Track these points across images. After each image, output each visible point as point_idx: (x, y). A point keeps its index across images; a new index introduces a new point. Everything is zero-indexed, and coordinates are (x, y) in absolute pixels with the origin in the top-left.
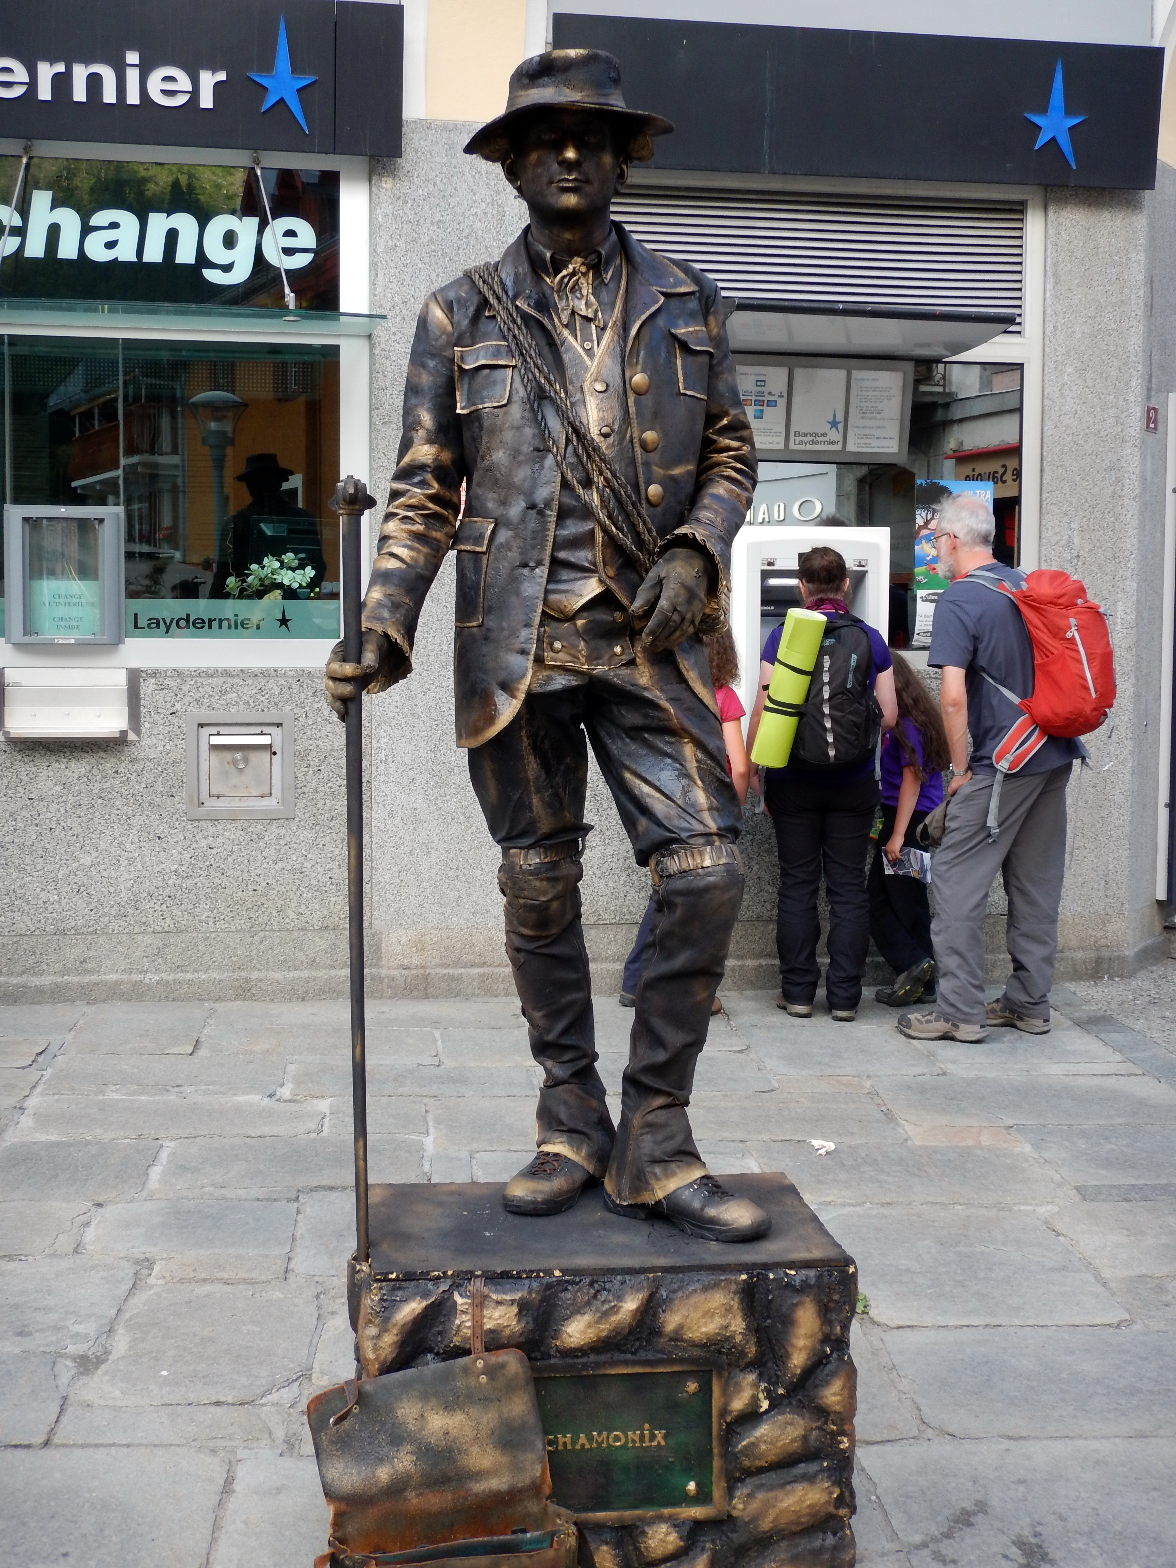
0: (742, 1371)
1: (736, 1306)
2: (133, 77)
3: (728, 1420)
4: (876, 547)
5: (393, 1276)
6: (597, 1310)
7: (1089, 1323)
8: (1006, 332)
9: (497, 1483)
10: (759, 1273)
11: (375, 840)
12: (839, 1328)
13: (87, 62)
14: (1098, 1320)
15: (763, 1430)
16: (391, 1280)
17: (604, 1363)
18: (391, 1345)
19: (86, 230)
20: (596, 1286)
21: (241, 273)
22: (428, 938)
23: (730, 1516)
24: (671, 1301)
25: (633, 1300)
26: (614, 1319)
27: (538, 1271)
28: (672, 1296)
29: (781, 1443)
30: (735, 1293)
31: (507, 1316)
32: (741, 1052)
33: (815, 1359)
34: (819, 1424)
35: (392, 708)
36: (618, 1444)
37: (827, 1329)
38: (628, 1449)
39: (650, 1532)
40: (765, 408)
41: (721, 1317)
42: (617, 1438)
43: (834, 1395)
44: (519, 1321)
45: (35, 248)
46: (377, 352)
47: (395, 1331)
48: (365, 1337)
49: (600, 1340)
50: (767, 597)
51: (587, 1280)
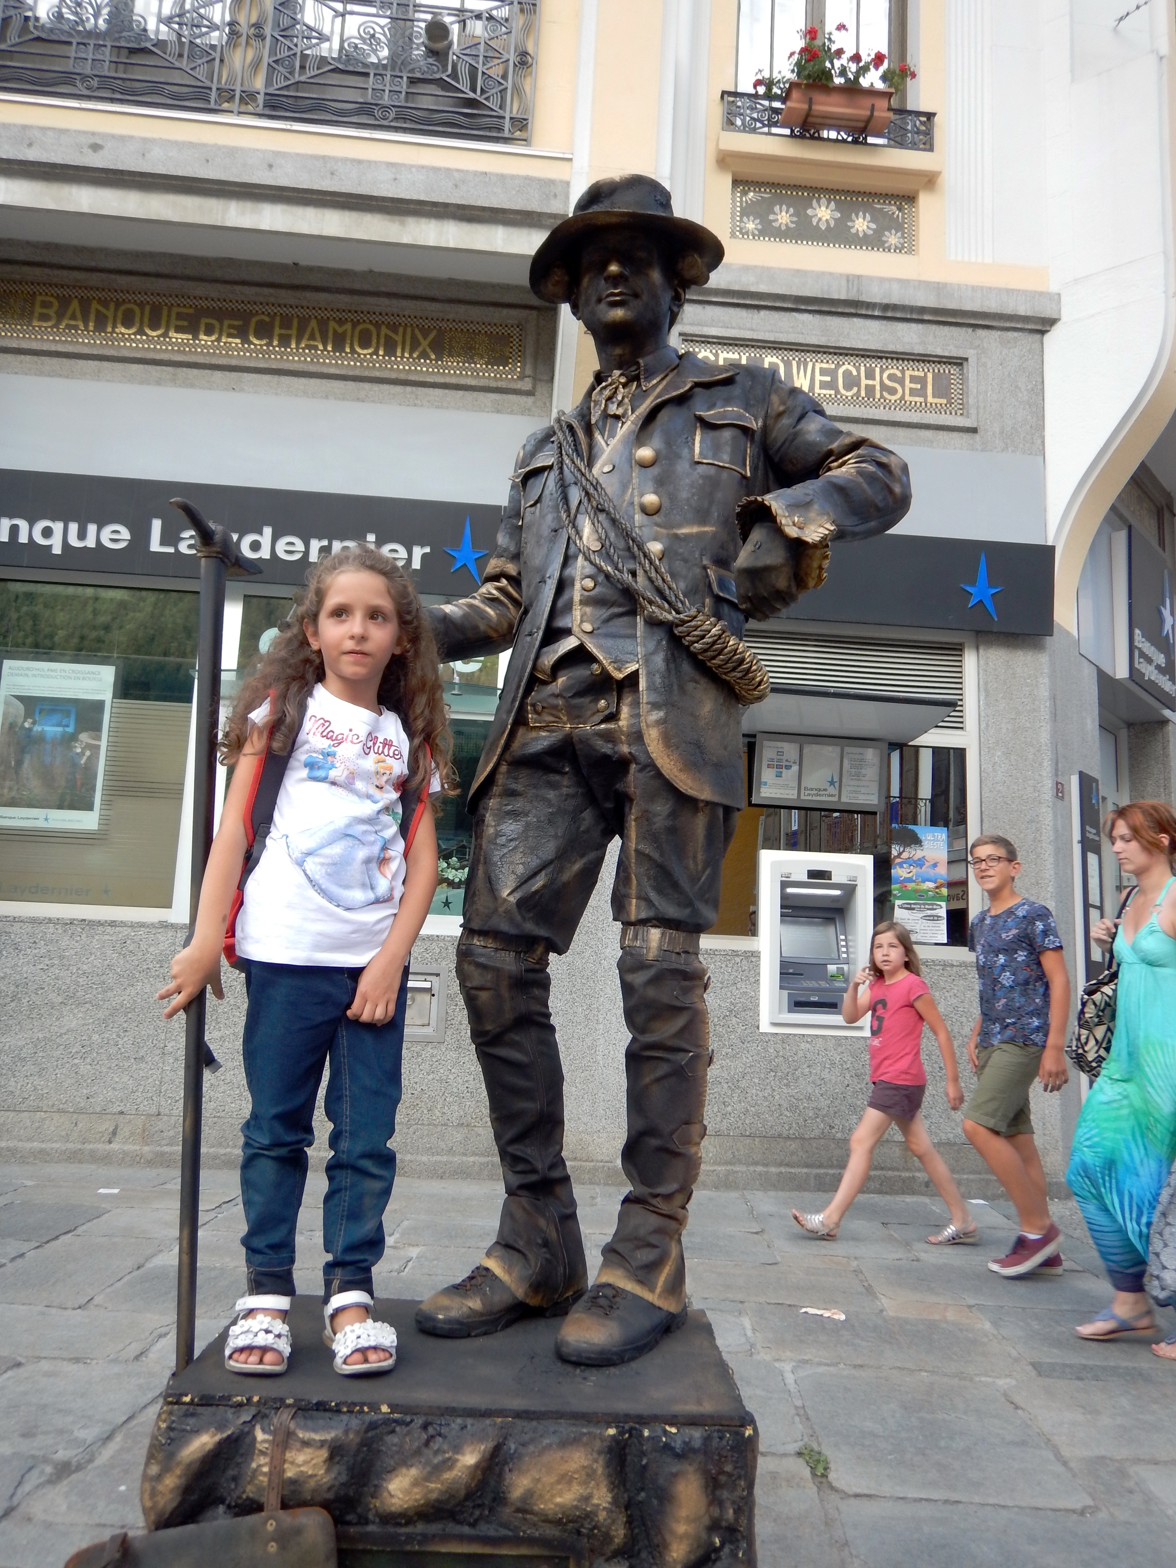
0: (608, 1560)
1: (600, 1471)
4: (863, 868)
5: (187, 1399)
6: (428, 1463)
7: (1053, 1508)
10: (631, 1428)
12: (731, 1511)
14: (1061, 1505)
16: (185, 1404)
17: (434, 1536)
18: (172, 1491)
20: (431, 1430)
24: (520, 1457)
25: (472, 1452)
26: (448, 1476)
27: (362, 1405)
28: (522, 1450)
30: (600, 1453)
31: (314, 1462)
32: (757, 1233)
33: (701, 1552)
37: (716, 1512)
40: (784, 770)
41: (580, 1484)
44: (328, 1470)
47: (178, 1472)
48: (145, 1477)
49: (428, 1504)
50: (786, 903)
51: (419, 1421)
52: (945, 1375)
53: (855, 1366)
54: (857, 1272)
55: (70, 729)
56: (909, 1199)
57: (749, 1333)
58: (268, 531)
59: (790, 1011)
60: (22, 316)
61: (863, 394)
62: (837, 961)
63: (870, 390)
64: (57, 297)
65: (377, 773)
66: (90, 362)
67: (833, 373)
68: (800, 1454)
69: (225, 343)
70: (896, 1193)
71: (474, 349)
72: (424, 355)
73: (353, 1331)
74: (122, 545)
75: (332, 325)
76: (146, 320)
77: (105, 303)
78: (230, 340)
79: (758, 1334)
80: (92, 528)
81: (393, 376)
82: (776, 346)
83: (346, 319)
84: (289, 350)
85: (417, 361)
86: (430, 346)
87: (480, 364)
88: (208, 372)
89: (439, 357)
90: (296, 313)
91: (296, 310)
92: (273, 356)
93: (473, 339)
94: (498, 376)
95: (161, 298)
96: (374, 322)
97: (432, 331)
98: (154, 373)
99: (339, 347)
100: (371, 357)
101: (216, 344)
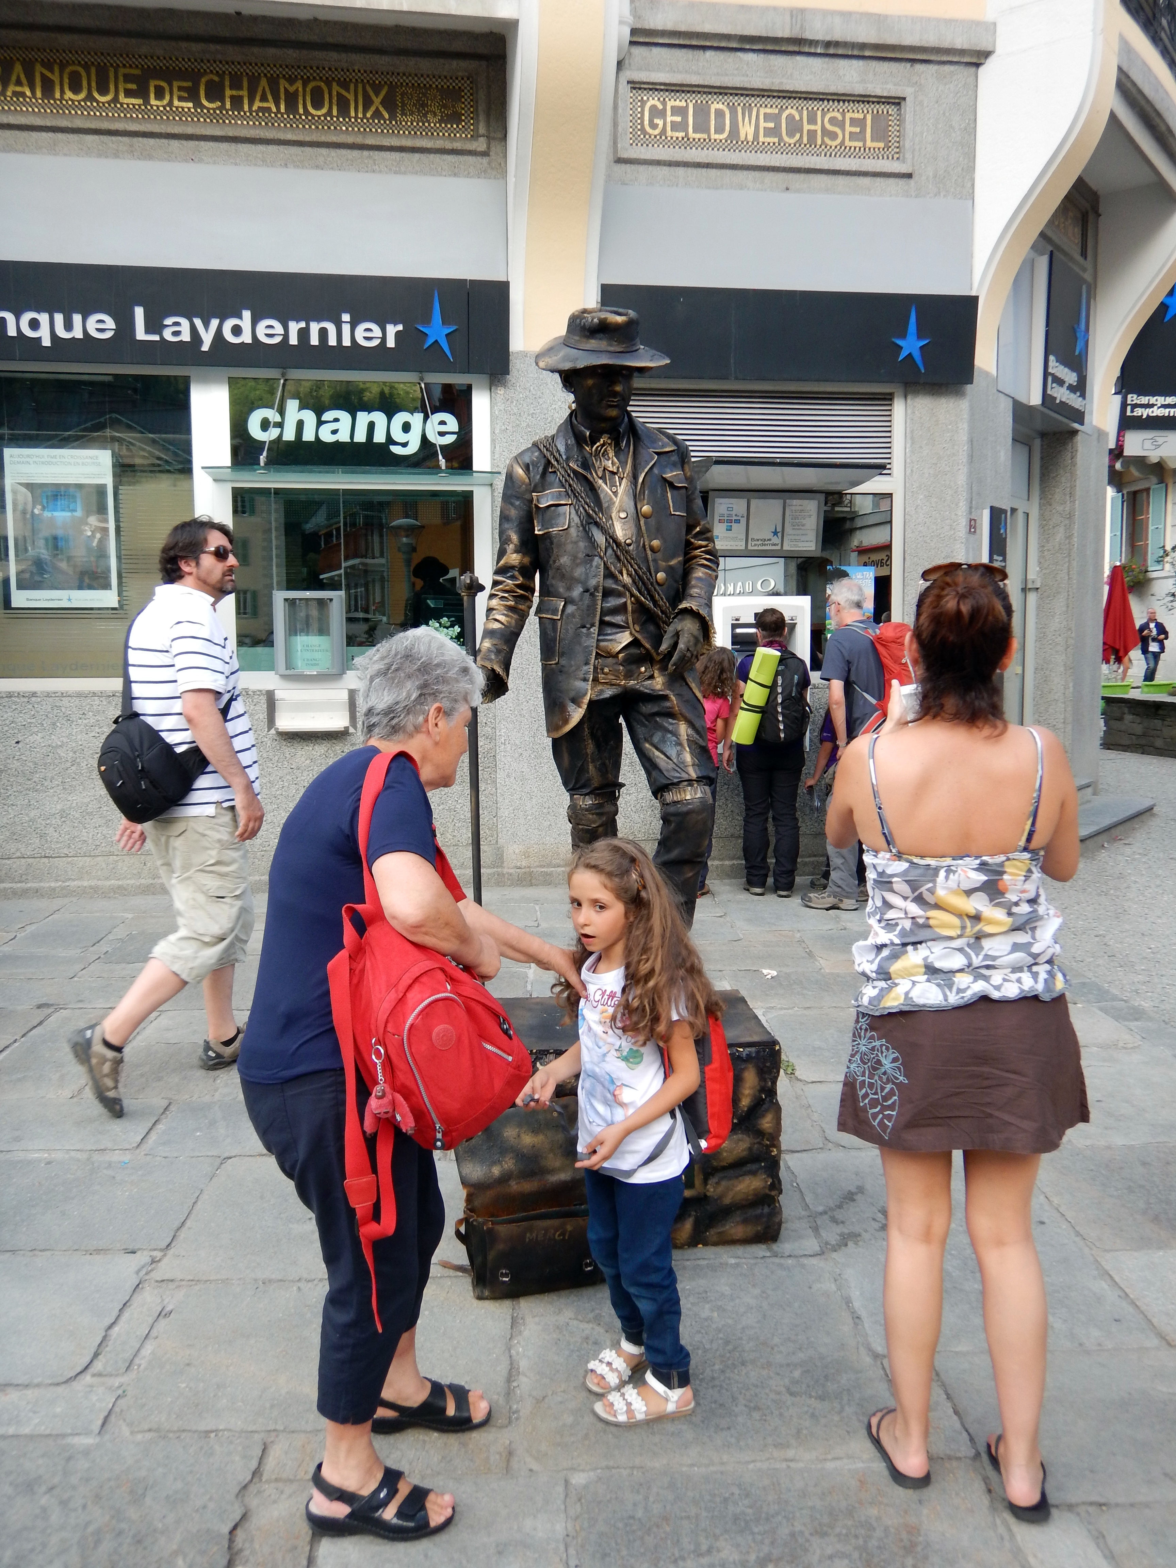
2: (346, 329)
4: (802, 608)
8: (881, 474)
11: (499, 791)
12: (770, 1083)
13: (319, 320)
19: (320, 423)
21: (414, 447)
22: (531, 849)
23: (706, 1196)
29: (736, 1152)
32: (721, 917)
33: (756, 1102)
34: (758, 1140)
35: (508, 711)
37: (763, 1084)
40: (733, 524)
43: (767, 1123)
45: (289, 435)
46: (496, 494)
50: (736, 640)
54: (801, 941)
58: (247, 314)
61: (805, 140)
63: (812, 135)
66: (44, 134)
67: (777, 119)
69: (177, 108)
71: (427, 105)
72: (377, 114)
74: (108, 335)
75: (283, 84)
76: (94, 84)
77: (48, 65)
78: (184, 104)
80: (77, 318)
81: (350, 140)
82: (722, 91)
83: (296, 76)
84: (242, 113)
85: (371, 121)
86: (381, 103)
87: (433, 121)
88: (164, 141)
89: (393, 117)
90: (245, 70)
91: (245, 67)
92: (227, 121)
93: (424, 95)
94: (452, 135)
95: (105, 58)
96: (324, 78)
97: (383, 86)
98: (111, 145)
99: (292, 106)
100: (326, 119)
101: (168, 109)
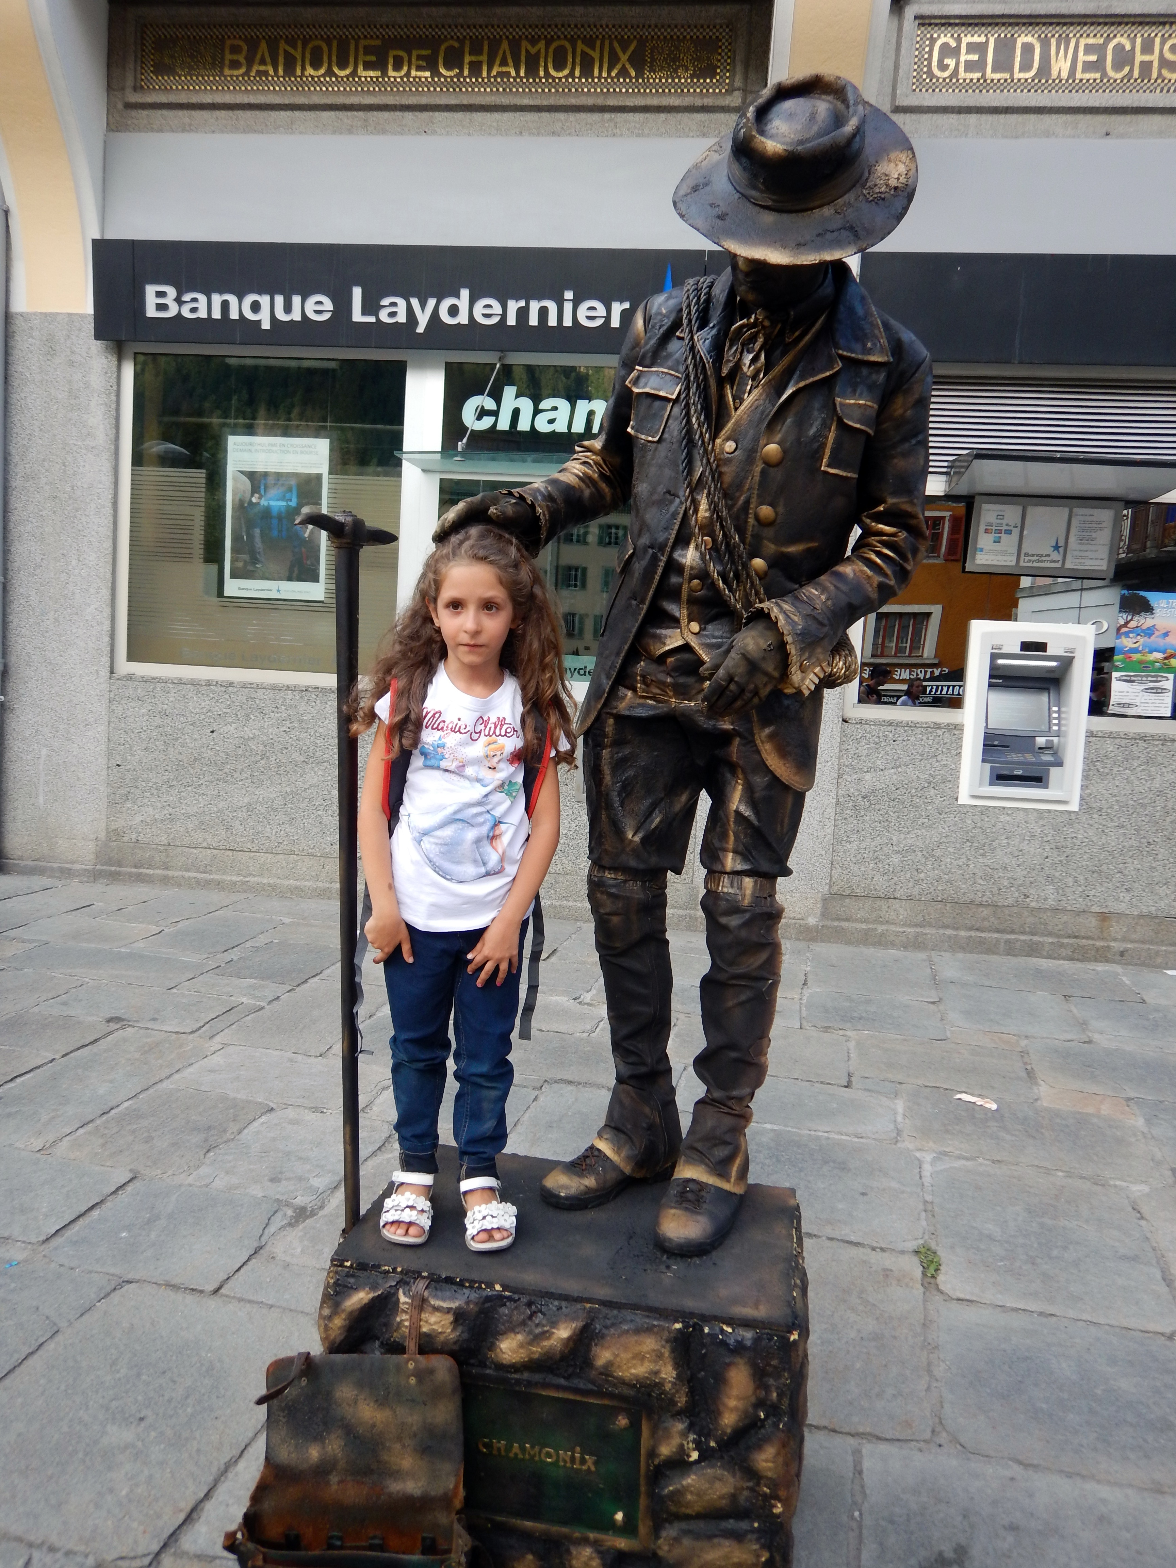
0: (673, 1416)
1: (667, 1354)
2: (568, 307)
3: (656, 1462)
4: (1083, 639)
5: (348, 1264)
6: (530, 1332)
7: (1142, 1329)
9: (412, 1487)
10: (695, 1325)
12: (775, 1395)
13: (539, 299)
14: (1151, 1327)
15: (690, 1480)
16: (346, 1267)
17: (536, 1384)
18: (339, 1328)
19: (537, 411)
20: (533, 1307)
24: (603, 1337)
25: (565, 1329)
27: (481, 1283)
28: (605, 1331)
29: (708, 1497)
30: (667, 1341)
31: (443, 1323)
32: (933, 1003)
33: (747, 1421)
34: (751, 1484)
36: (549, 1460)
37: (762, 1394)
38: (558, 1467)
39: (574, 1552)
40: (1002, 535)
41: (650, 1361)
42: (549, 1455)
43: (766, 1461)
44: (454, 1330)
45: (504, 424)
47: (343, 1316)
48: (321, 1316)
49: (531, 1361)
50: (996, 673)
51: (524, 1299)
52: (1082, 1177)
53: (994, 1162)
54: (1024, 1053)
55: (293, 503)
56: (1100, 967)
57: (900, 1118)
58: (465, 293)
59: (990, 785)
60: (213, 66)
61: (1136, 74)
62: (1048, 733)
63: (1146, 67)
64: (246, 40)
65: (487, 756)
66: (283, 113)
67: (1100, 50)
68: (917, 1252)
69: (414, 78)
70: (1089, 960)
71: (679, 60)
72: (623, 73)
73: (480, 1212)
74: (325, 317)
75: (525, 44)
76: (334, 58)
77: (292, 42)
78: (419, 74)
79: (907, 1121)
80: (297, 300)
81: (590, 101)
82: (1033, 20)
83: (539, 36)
84: (480, 80)
85: (615, 80)
86: (630, 60)
87: (684, 78)
88: (398, 114)
89: (640, 74)
90: (486, 34)
91: (486, 30)
92: (464, 89)
93: (677, 48)
94: (705, 91)
95: (348, 30)
96: (569, 36)
97: (632, 41)
98: (346, 121)
99: (532, 71)
100: (567, 80)
101: (405, 79)
